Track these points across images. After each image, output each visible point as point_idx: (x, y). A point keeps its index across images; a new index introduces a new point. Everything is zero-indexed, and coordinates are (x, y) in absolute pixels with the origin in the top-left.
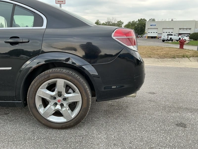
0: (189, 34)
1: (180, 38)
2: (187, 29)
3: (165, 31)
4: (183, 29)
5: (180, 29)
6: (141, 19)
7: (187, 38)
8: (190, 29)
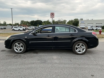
0: (101, 26)
1: (97, 29)
2: (100, 24)
3: (89, 25)
4: (98, 24)
5: (97, 24)
6: (76, 19)
7: (101, 29)
8: (102, 24)
